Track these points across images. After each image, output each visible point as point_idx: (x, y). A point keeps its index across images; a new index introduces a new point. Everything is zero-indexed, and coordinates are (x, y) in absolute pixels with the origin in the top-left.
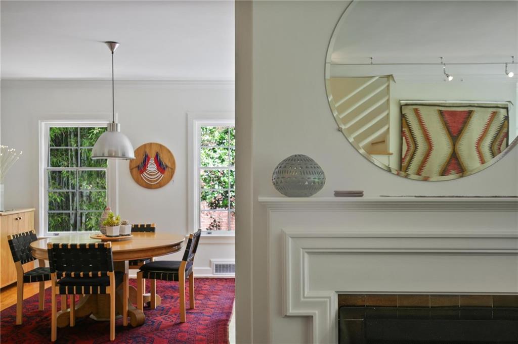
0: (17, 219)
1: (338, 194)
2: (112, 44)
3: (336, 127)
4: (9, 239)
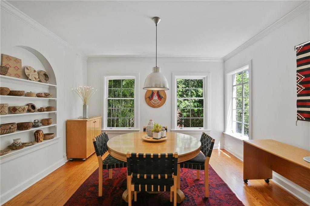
0: (94, 122)
2: (156, 19)
4: (94, 141)
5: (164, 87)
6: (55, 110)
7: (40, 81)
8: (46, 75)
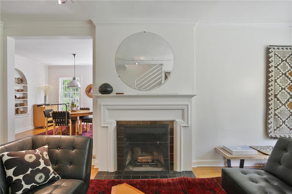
1: (117, 94)
2: (74, 55)
3: (118, 76)
5: (77, 87)
6: (27, 98)
7: (19, 84)
8: (21, 80)
